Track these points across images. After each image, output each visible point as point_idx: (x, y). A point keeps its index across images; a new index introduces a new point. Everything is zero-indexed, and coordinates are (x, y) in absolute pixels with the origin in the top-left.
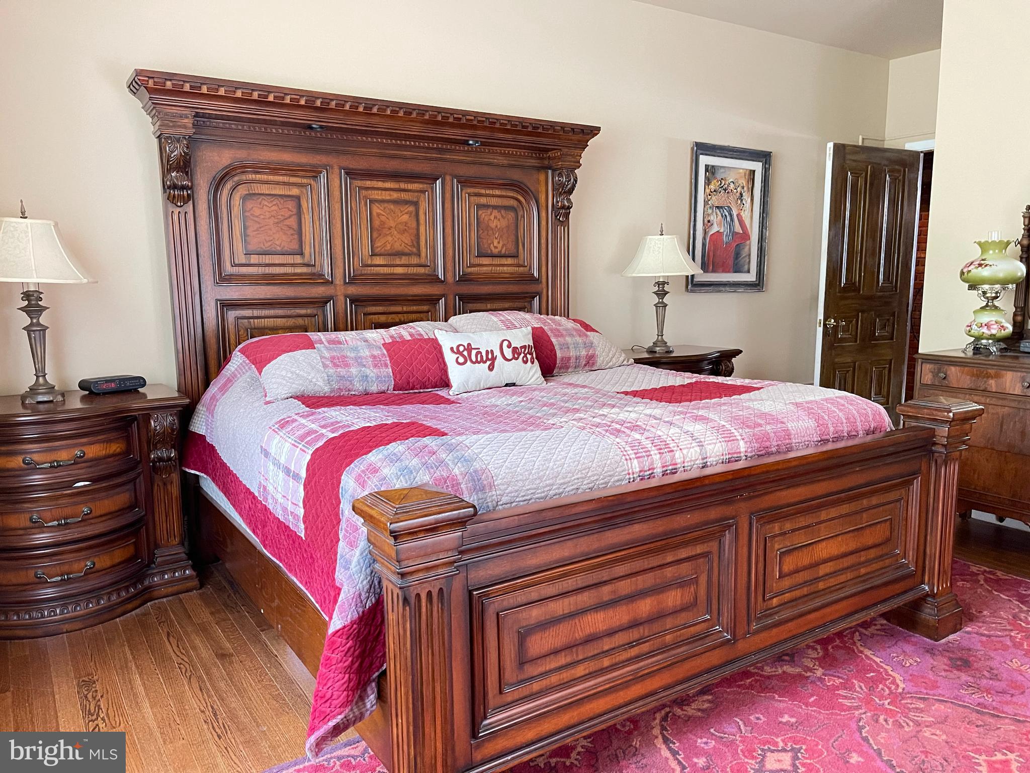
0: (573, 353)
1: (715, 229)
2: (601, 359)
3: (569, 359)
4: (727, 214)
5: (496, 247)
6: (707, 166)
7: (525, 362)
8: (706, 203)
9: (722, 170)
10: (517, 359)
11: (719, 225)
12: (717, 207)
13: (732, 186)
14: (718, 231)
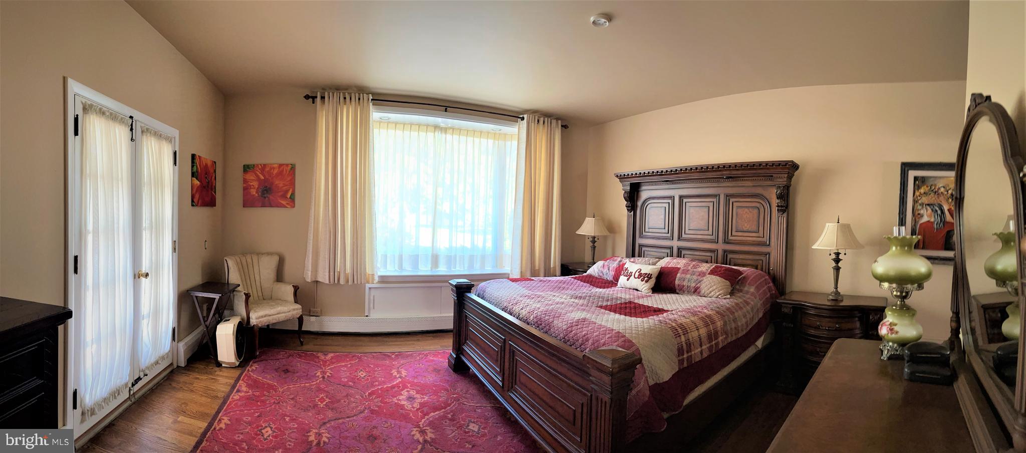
0: (685, 283)
1: (925, 219)
2: (704, 290)
3: (684, 286)
4: (938, 209)
5: (746, 227)
6: (916, 179)
7: (642, 281)
8: (915, 201)
9: (932, 179)
10: (639, 278)
11: (930, 216)
12: (928, 205)
13: (942, 190)
14: (928, 221)
